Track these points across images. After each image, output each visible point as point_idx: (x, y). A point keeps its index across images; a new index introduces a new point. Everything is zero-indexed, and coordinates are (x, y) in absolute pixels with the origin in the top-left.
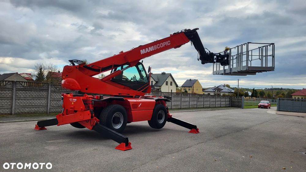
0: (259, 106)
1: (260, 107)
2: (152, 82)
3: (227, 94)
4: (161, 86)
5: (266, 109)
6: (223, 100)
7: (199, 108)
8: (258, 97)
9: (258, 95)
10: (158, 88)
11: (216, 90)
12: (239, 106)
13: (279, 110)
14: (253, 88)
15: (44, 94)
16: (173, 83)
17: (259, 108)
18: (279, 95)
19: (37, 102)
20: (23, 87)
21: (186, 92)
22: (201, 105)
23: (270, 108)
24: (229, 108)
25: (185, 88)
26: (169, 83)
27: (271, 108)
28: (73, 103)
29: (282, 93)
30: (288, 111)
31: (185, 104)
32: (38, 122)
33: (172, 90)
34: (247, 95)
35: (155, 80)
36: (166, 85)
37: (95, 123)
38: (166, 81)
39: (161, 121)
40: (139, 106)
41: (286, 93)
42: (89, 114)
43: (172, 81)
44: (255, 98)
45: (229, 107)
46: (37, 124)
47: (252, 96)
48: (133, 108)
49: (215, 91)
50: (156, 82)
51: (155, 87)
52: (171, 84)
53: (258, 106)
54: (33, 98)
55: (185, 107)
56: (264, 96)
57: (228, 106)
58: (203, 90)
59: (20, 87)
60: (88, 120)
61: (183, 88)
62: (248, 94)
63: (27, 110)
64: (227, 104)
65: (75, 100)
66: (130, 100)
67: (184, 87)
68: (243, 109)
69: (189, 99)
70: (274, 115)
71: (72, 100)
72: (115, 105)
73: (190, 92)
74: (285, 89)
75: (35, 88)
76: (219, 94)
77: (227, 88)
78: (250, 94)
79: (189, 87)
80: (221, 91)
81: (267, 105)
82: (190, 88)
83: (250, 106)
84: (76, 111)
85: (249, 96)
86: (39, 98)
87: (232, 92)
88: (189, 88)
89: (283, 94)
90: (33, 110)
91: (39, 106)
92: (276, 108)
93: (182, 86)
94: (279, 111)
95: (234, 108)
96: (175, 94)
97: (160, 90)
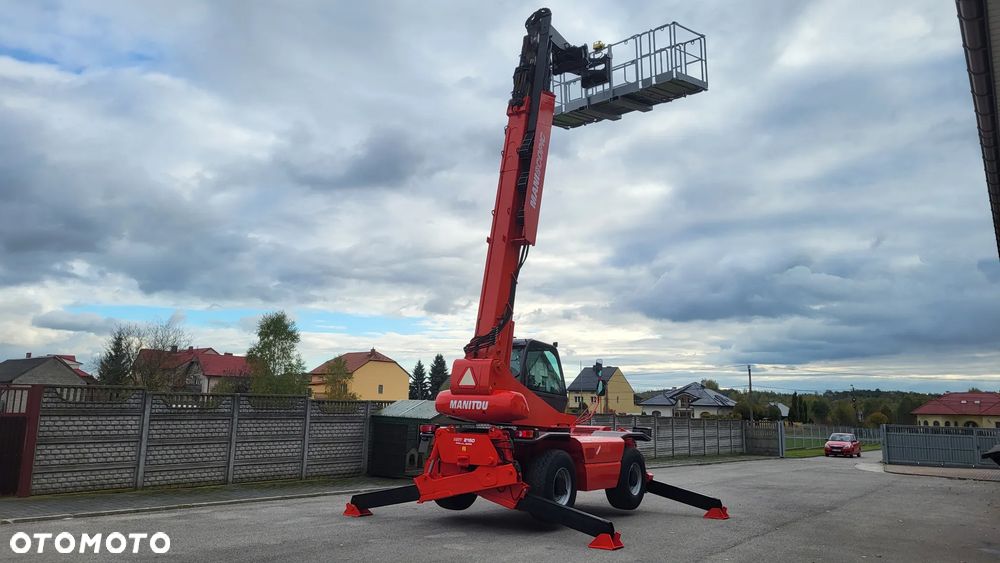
0: (826, 449)
1: (831, 452)
3: (713, 412)
5: (849, 460)
6: (696, 432)
8: (811, 421)
9: (810, 414)
11: (677, 401)
12: (771, 453)
13: (889, 460)
14: (792, 393)
15: (296, 425)
17: (827, 455)
18: (872, 412)
19: (280, 449)
21: (584, 406)
22: (664, 450)
23: (859, 456)
24: (744, 458)
25: (579, 395)
27: (862, 454)
28: (464, 449)
29: (881, 407)
30: (917, 465)
32: (354, 497)
34: (775, 415)
37: (523, 494)
39: (636, 491)
40: (597, 454)
41: (894, 407)
42: (511, 473)
44: (799, 424)
45: (742, 454)
46: (349, 501)
47: (792, 418)
48: (587, 458)
49: (674, 402)
53: (823, 451)
54: (274, 439)
56: (829, 419)
57: (738, 450)
58: (638, 399)
60: (505, 487)
61: (573, 396)
62: (779, 412)
63: (259, 471)
64: (735, 447)
65: (472, 440)
66: (579, 438)
67: (577, 391)
68: (784, 461)
70: (879, 474)
71: (462, 441)
72: (558, 451)
73: (596, 408)
74: (888, 394)
76: (689, 414)
77: (712, 393)
78: (785, 411)
79: (591, 391)
80: (694, 403)
81: (848, 445)
83: (800, 451)
84: (472, 468)
85: (783, 418)
86: (285, 438)
87: (729, 407)
88: (591, 395)
89: (885, 411)
90: (272, 469)
91: (282, 461)
92: (879, 455)
94: (890, 463)
95: (757, 457)
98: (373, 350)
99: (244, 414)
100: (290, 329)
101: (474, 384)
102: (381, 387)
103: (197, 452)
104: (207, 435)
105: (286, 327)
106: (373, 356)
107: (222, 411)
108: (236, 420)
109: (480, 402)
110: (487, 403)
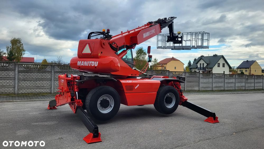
2: (203, 64)
4: (212, 68)
7: (247, 90)
10: (210, 70)
16: (226, 65)
20: (60, 70)
22: (250, 87)
25: (241, 70)
26: (221, 65)
28: (62, 84)
31: (229, 85)
32: (49, 102)
33: (224, 72)
36: (218, 67)
38: (218, 62)
40: (136, 88)
42: (69, 97)
43: (224, 62)
48: (127, 90)
50: (207, 64)
51: (206, 69)
52: (224, 66)
55: (229, 89)
59: (58, 70)
61: (239, 70)
66: (123, 81)
67: (241, 68)
69: (234, 80)
71: (62, 81)
73: (246, 73)
75: (70, 70)
79: (246, 68)
82: (248, 69)
88: (246, 70)
93: (238, 68)
96: (228, 76)
97: (211, 72)
98: (173, 57)
99: (57, 71)
100: (144, 52)
101: (91, 53)
102: (175, 67)
103: (38, 83)
104: (42, 78)
105: (143, 51)
106: (173, 59)
107: (48, 70)
108: (53, 73)
109: (94, 62)
110: (97, 62)
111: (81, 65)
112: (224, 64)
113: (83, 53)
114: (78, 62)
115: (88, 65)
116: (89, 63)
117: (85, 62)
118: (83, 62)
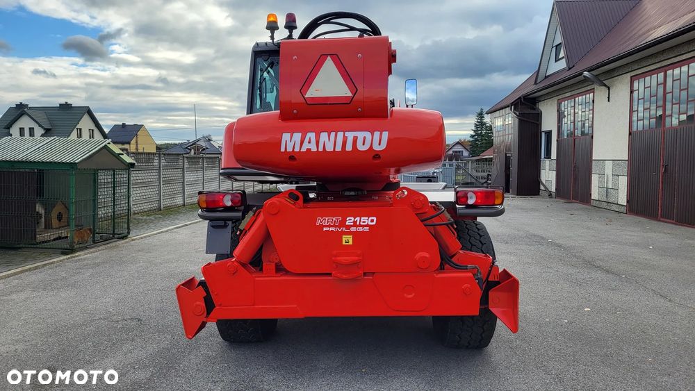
2: (32, 130)
11: (191, 150)
35: (40, 126)
38: (78, 126)
43: (93, 126)
49: (189, 151)
50: (45, 129)
52: (92, 136)
65: (368, 220)
71: (342, 225)
77: (216, 144)
79: (123, 144)
80: (204, 152)
82: (127, 147)
101: (349, 94)
109: (368, 135)
110: (385, 135)
111: (304, 149)
112: (93, 130)
113: (308, 95)
114: (286, 136)
115: (339, 148)
116: (345, 140)
117: (324, 136)
118: (311, 135)
